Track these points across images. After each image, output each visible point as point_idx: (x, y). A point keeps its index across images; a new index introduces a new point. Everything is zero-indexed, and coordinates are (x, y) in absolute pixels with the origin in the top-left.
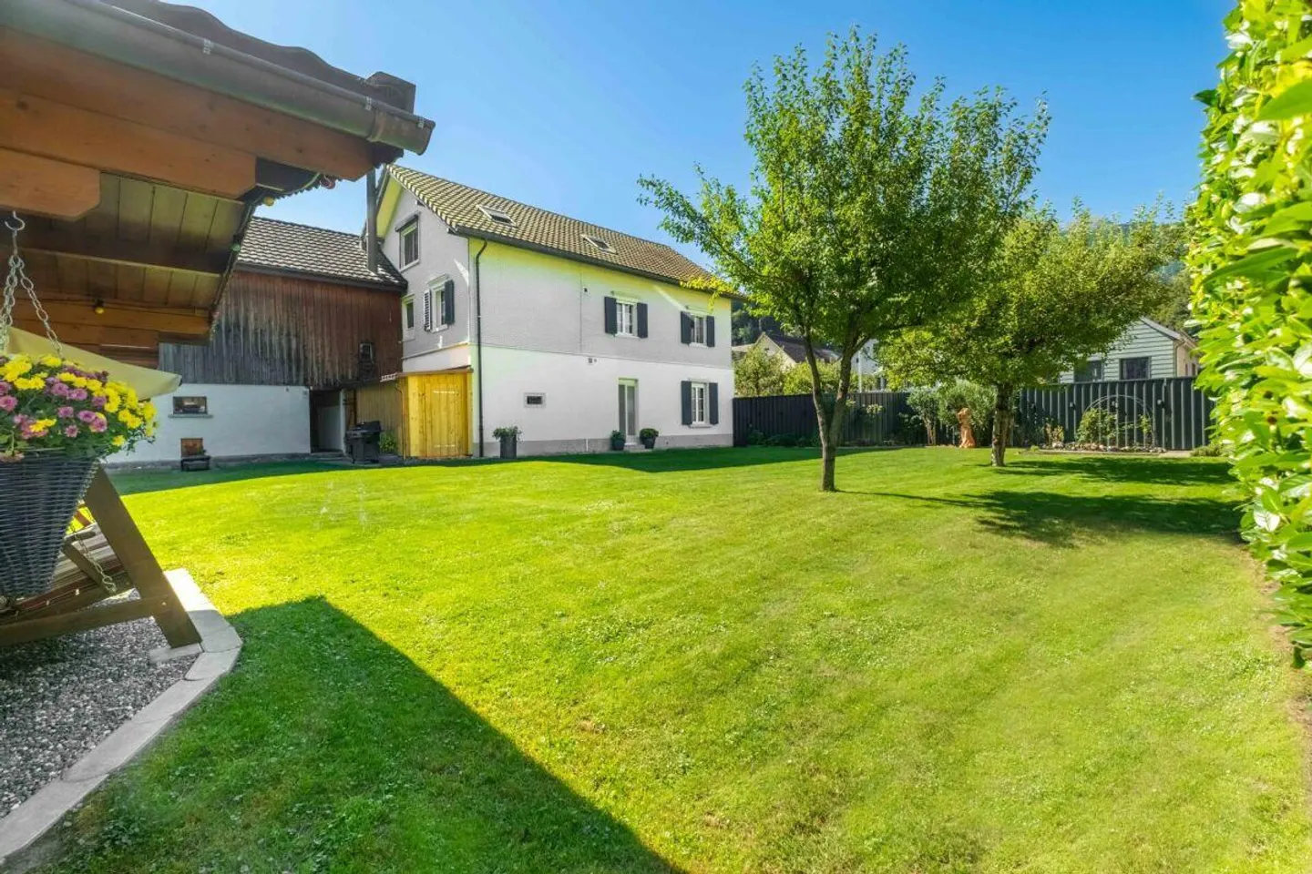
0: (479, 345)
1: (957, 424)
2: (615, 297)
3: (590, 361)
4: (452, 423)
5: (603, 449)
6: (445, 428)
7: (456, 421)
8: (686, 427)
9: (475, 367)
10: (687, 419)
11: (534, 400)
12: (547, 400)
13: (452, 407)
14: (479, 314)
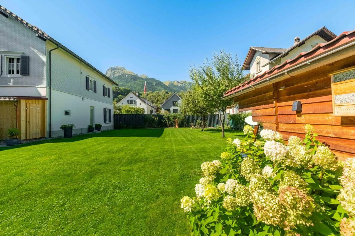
0: (50, 88)
1: (175, 122)
2: (89, 77)
3: (83, 99)
4: (38, 123)
5: (86, 132)
6: (35, 126)
7: (39, 122)
8: (105, 123)
9: (48, 97)
10: (105, 121)
11: (67, 113)
12: (71, 113)
13: (38, 115)
14: (50, 75)
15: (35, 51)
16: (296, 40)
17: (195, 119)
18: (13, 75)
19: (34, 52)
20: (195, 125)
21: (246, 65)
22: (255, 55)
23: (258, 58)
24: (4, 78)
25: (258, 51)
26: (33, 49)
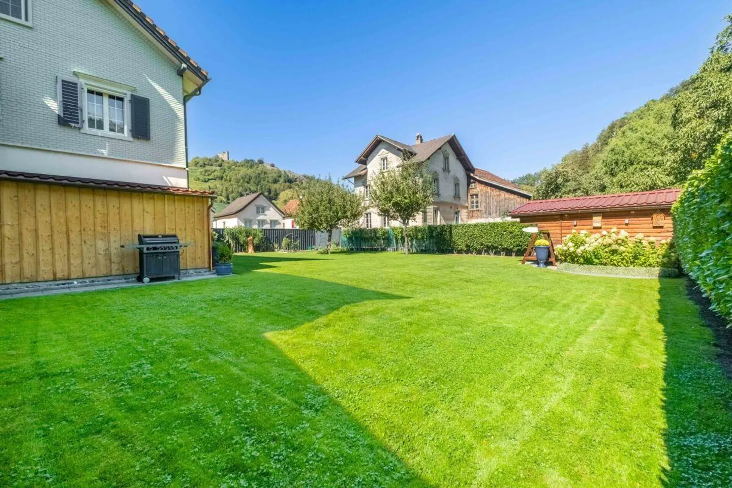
15: (157, 87)
16: (418, 137)
17: (277, 237)
18: (99, 132)
19: (155, 89)
20: (280, 248)
21: (364, 157)
22: (379, 147)
23: (383, 152)
24: (86, 136)
25: (383, 141)
26: (152, 83)
